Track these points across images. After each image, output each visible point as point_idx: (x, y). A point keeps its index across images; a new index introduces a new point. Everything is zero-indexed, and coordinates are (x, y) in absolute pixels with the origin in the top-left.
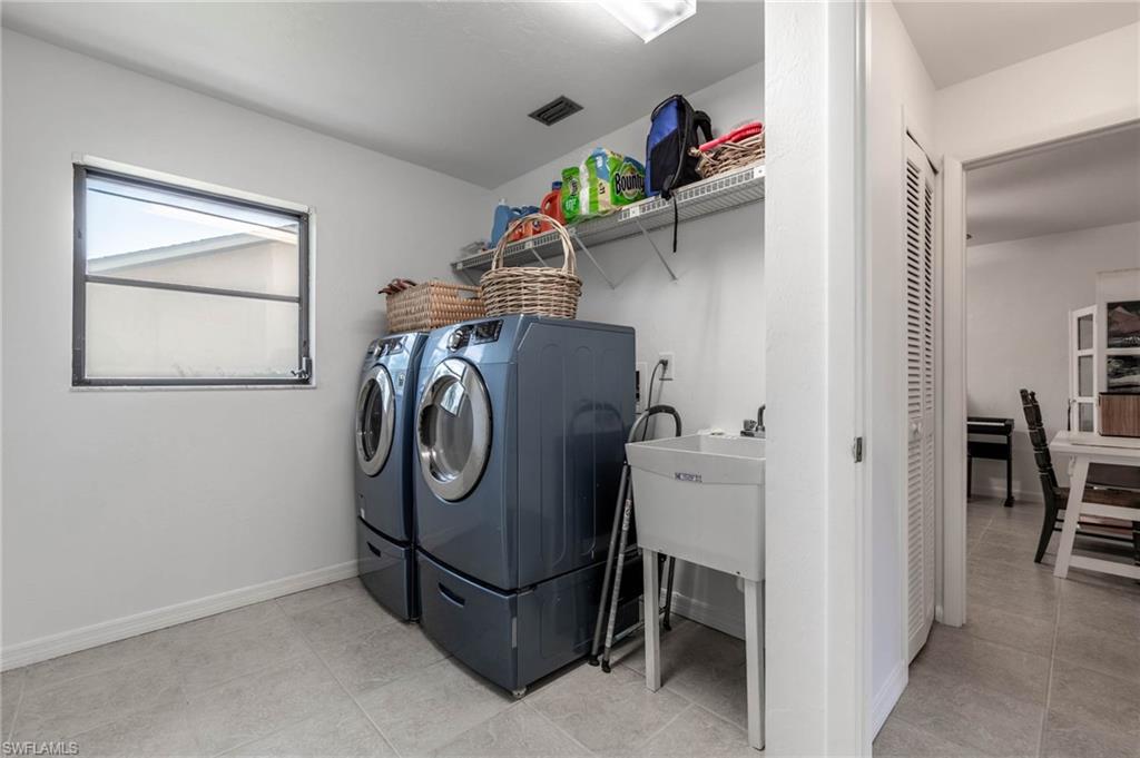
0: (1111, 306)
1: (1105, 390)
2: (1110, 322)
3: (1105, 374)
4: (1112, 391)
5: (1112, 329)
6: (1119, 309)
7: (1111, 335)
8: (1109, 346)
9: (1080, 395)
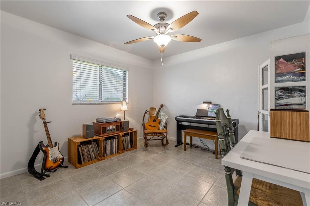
0: (277, 58)
1: (274, 108)
2: (277, 68)
3: (274, 97)
4: (277, 108)
5: (278, 72)
6: (282, 60)
7: (277, 75)
8: (276, 82)
9: (263, 109)
